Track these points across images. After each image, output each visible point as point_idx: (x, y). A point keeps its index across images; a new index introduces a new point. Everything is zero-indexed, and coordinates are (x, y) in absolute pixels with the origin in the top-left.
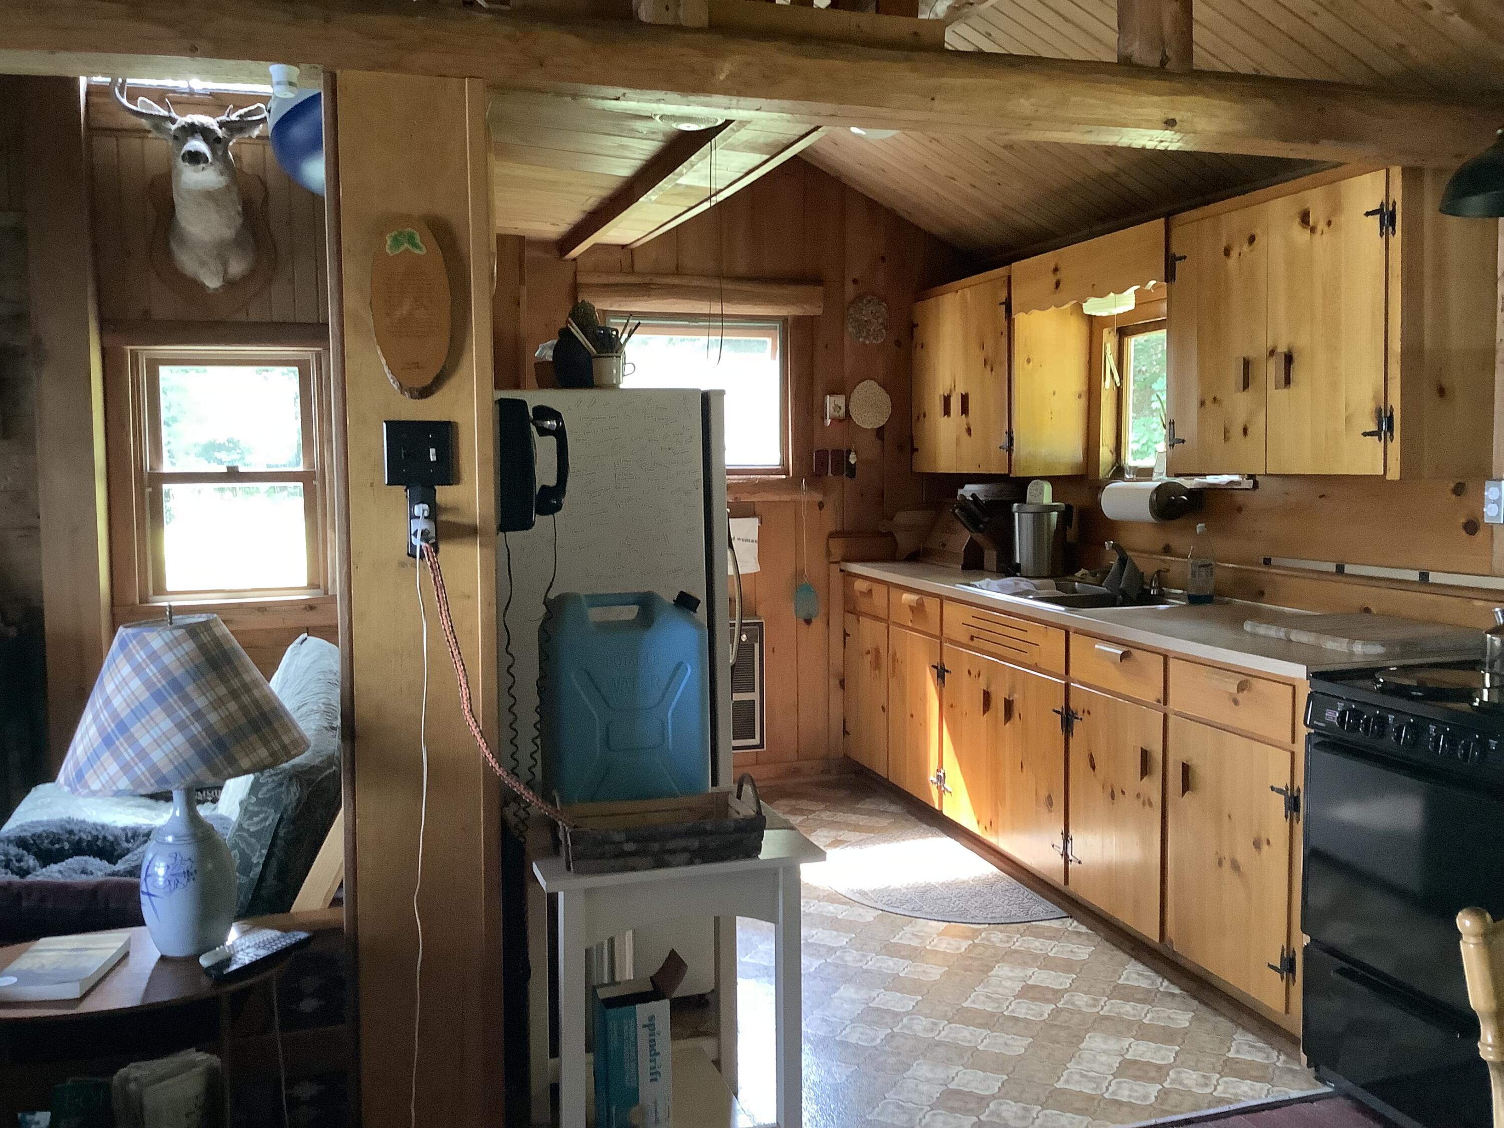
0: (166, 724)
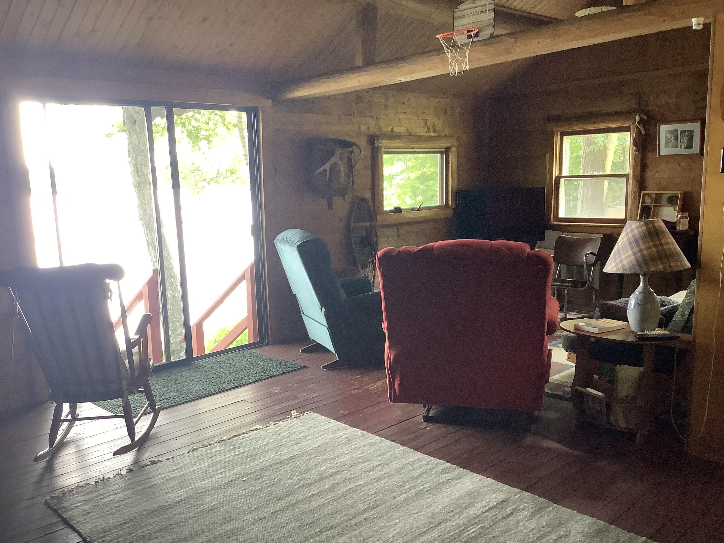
0: (630, 253)
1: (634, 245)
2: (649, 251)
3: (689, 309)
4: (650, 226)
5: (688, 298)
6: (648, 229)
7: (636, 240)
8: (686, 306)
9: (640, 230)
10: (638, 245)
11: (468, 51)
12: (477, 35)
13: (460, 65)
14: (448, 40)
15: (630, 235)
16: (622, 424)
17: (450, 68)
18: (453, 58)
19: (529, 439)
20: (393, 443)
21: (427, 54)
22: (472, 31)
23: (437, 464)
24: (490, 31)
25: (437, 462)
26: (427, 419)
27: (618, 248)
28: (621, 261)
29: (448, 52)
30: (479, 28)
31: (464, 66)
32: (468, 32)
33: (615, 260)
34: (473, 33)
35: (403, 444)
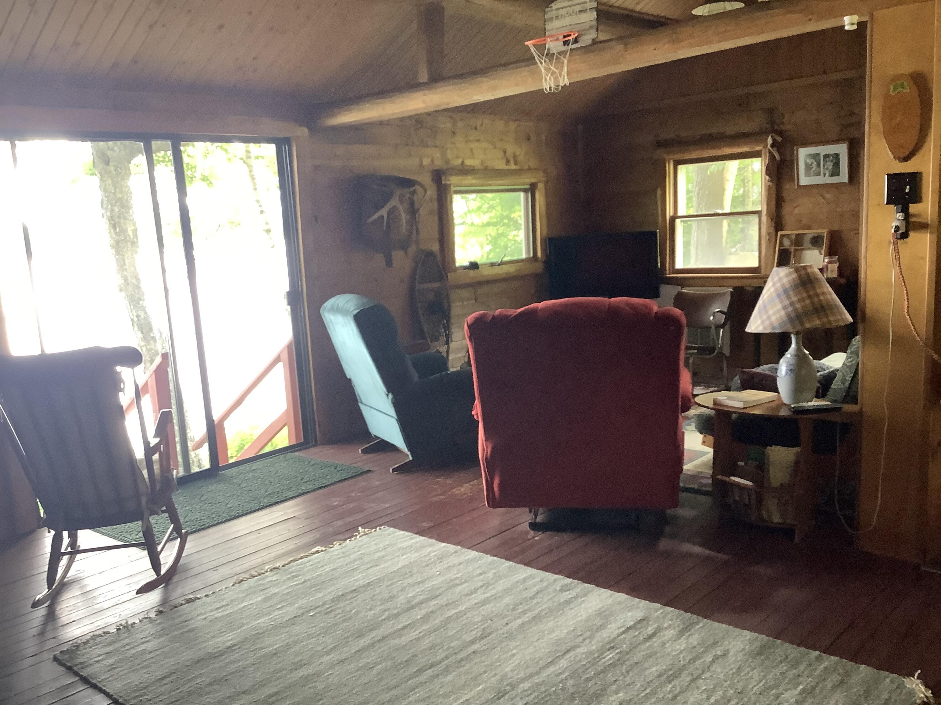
1: (784, 297)
2: (803, 304)
3: (851, 373)
4: (803, 272)
5: (849, 360)
6: (800, 277)
7: (786, 291)
8: (848, 369)
9: (790, 278)
10: (788, 297)
11: (566, 61)
12: (576, 41)
13: (556, 79)
14: (541, 48)
15: (778, 285)
16: (776, 519)
17: (544, 84)
18: (548, 70)
19: (664, 544)
20: (495, 558)
21: (512, 66)
22: (570, 35)
23: (555, 580)
24: (592, 35)
25: (553, 578)
26: (534, 526)
27: (764, 302)
28: (769, 318)
29: (541, 63)
30: (578, 32)
31: (561, 80)
32: (565, 37)
33: (761, 317)
34: (570, 38)
35: (508, 558)
